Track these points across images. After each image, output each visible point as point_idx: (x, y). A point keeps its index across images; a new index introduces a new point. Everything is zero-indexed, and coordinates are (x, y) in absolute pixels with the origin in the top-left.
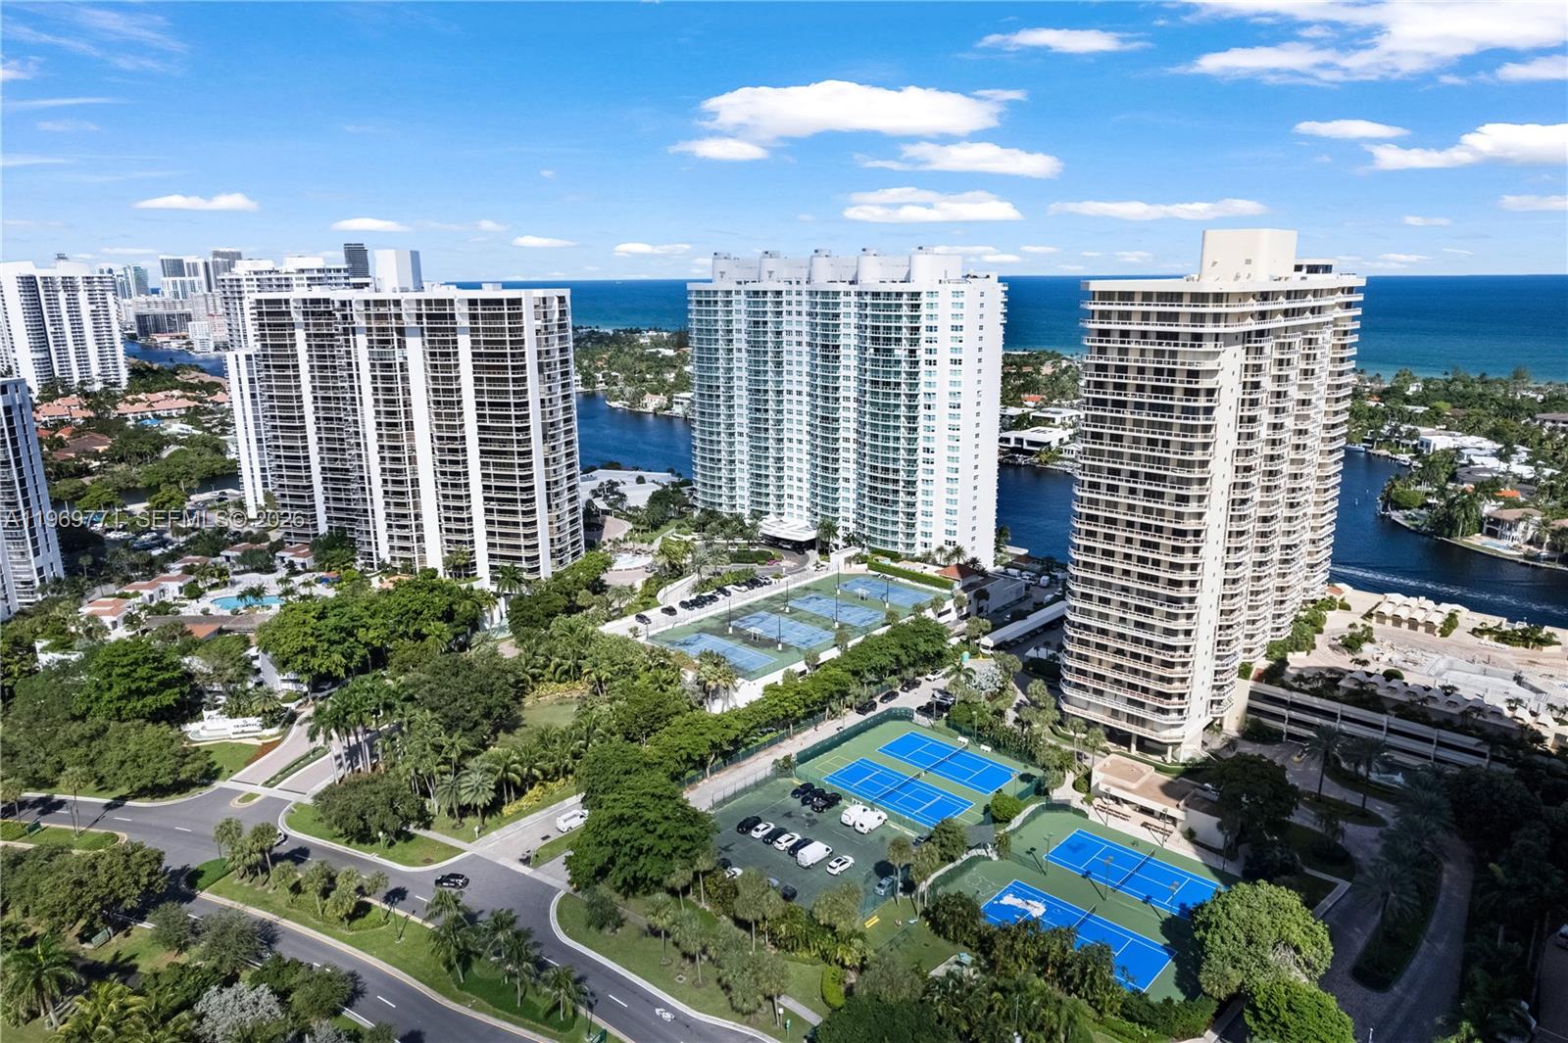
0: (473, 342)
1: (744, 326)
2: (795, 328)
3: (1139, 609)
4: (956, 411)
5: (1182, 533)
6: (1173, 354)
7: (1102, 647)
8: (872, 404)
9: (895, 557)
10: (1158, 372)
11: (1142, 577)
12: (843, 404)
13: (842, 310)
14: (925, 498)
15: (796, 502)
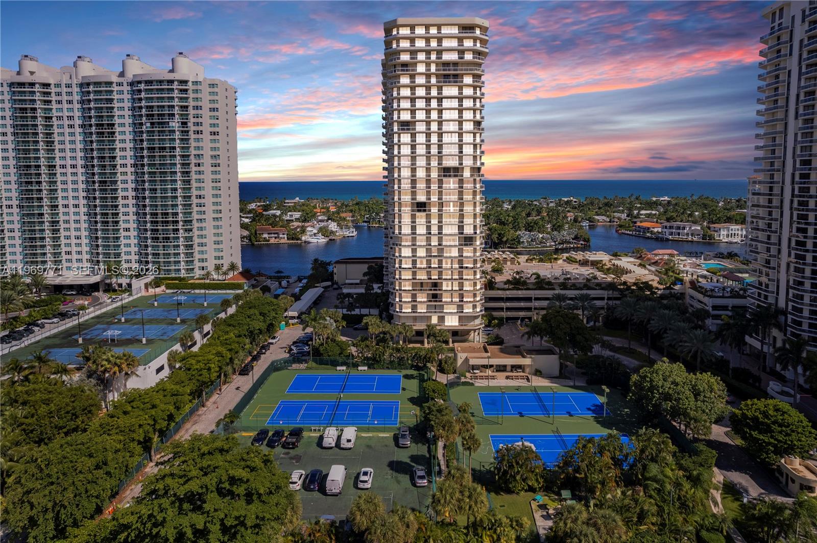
4: (217, 169)
8: (149, 165)
9: (181, 280)
12: (120, 170)
14: (200, 233)
15: (75, 256)
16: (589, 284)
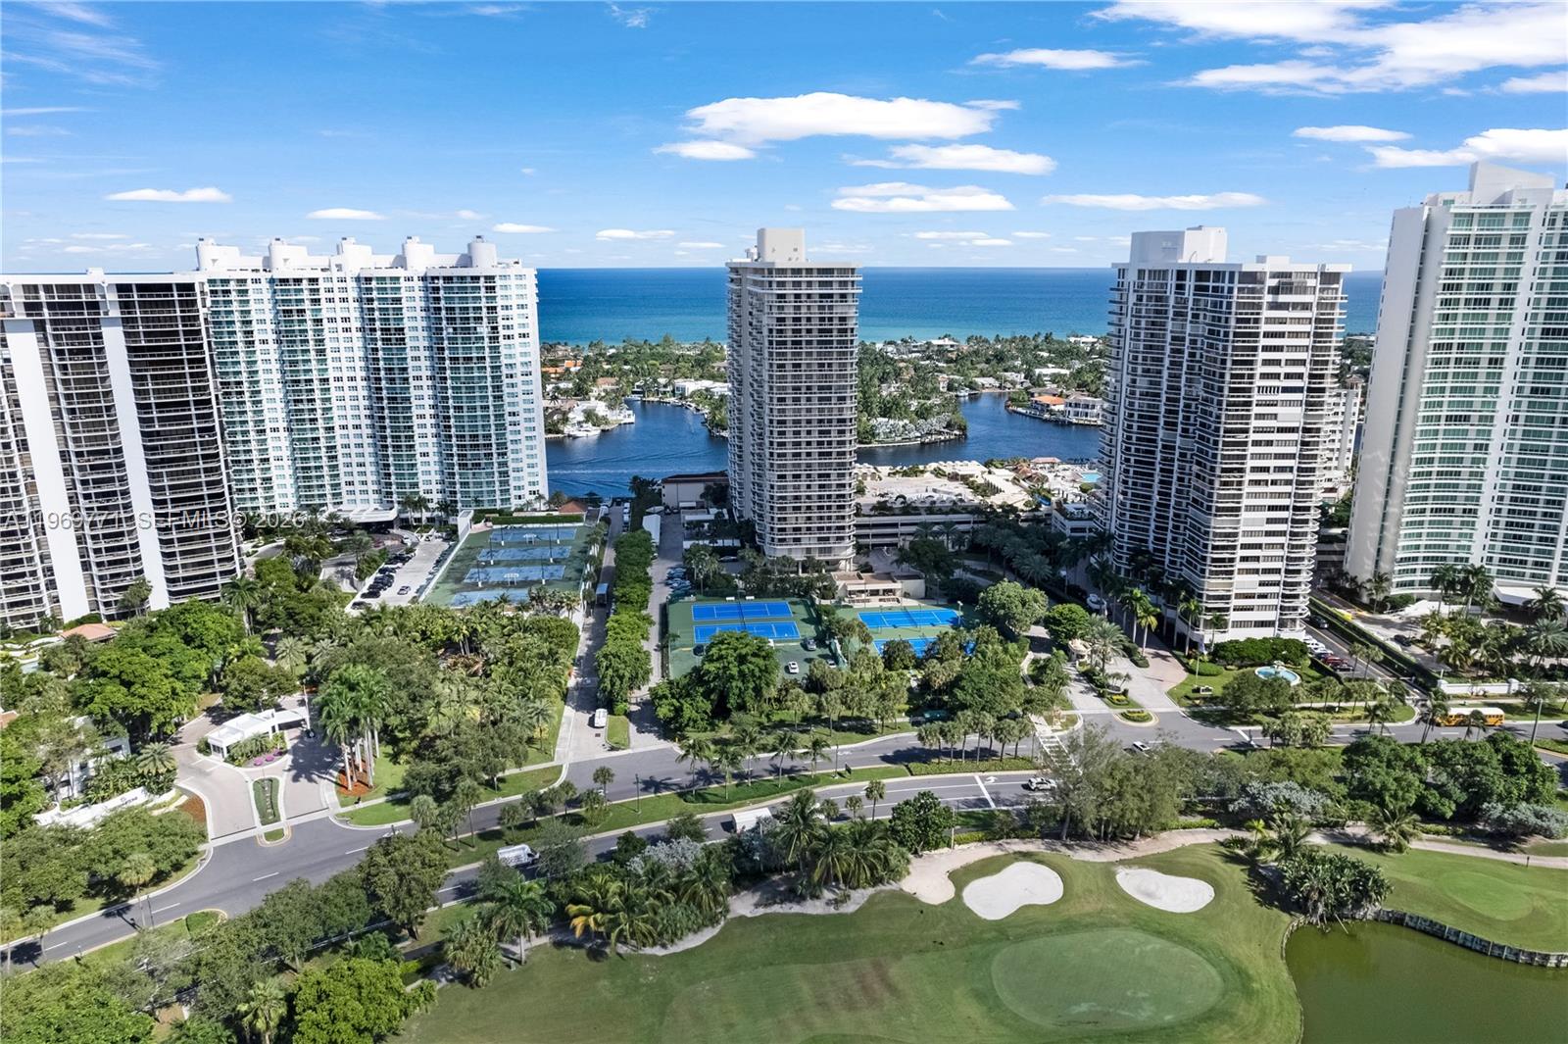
0: (127, 335)
3: (821, 476)
7: (796, 509)
8: (453, 378)
12: (413, 383)
13: (404, 294)
14: (515, 456)
15: (358, 487)
16: (956, 507)
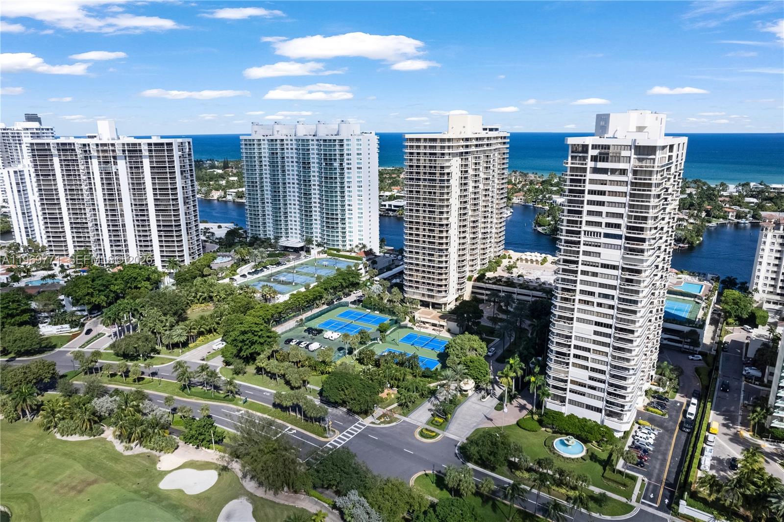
0: (150, 162)
1: (267, 155)
2: (290, 155)
3: (429, 254)
4: (361, 189)
5: (442, 225)
6: (435, 161)
7: (417, 271)
8: (325, 186)
9: (338, 250)
10: (431, 167)
11: (429, 242)
12: (313, 187)
13: (311, 147)
14: (349, 225)
15: (294, 231)
